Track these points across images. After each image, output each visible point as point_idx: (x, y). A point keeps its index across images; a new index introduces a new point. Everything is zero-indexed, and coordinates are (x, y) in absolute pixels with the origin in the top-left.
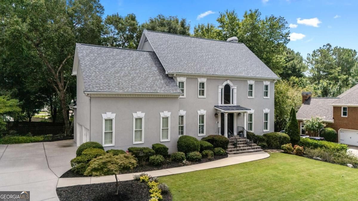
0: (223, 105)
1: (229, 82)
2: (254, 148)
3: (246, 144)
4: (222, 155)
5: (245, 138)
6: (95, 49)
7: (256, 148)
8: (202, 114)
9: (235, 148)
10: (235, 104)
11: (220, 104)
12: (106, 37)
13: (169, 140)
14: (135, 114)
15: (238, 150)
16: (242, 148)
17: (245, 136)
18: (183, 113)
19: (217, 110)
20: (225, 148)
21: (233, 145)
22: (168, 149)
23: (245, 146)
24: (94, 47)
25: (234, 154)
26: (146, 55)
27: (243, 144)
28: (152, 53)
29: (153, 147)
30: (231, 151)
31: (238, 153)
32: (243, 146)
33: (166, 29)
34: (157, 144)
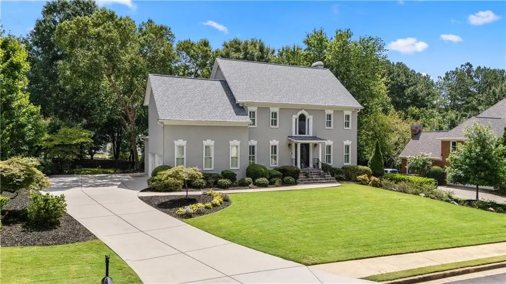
0: (298, 135)
1: (303, 112)
2: (328, 179)
3: (319, 175)
4: (291, 183)
5: (320, 169)
6: (167, 79)
7: (330, 179)
8: (275, 145)
9: (307, 178)
10: (311, 134)
11: (294, 134)
12: (177, 65)
13: (238, 168)
14: (205, 142)
15: (310, 180)
16: (314, 178)
17: (320, 167)
18: (253, 142)
19: (290, 140)
20: (296, 178)
21: (306, 175)
22: (236, 175)
23: (318, 177)
24: (165, 78)
25: (305, 183)
26: (218, 84)
27: (317, 175)
28: (224, 82)
29: (222, 173)
30: (302, 181)
31: (309, 183)
32: (316, 177)
33: (241, 55)
34: (226, 171)
